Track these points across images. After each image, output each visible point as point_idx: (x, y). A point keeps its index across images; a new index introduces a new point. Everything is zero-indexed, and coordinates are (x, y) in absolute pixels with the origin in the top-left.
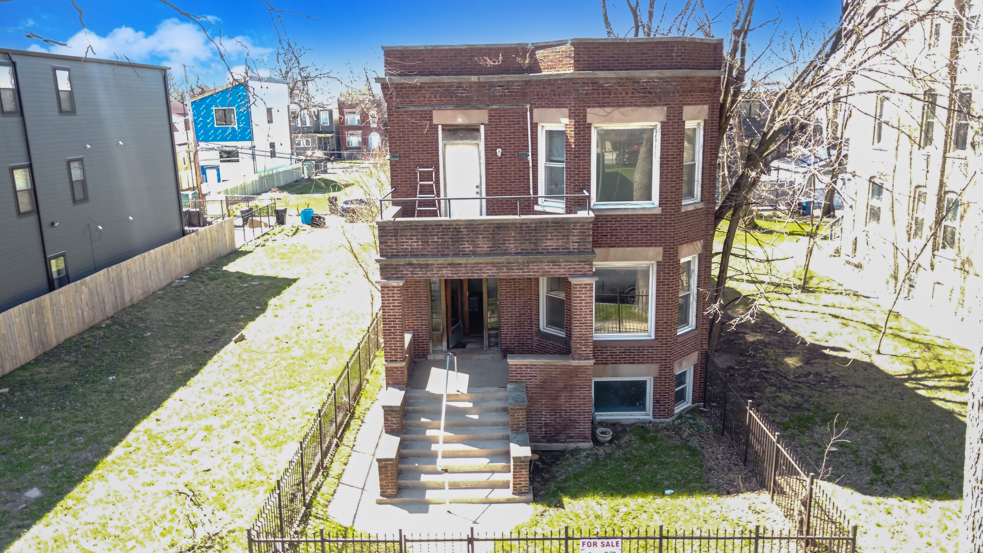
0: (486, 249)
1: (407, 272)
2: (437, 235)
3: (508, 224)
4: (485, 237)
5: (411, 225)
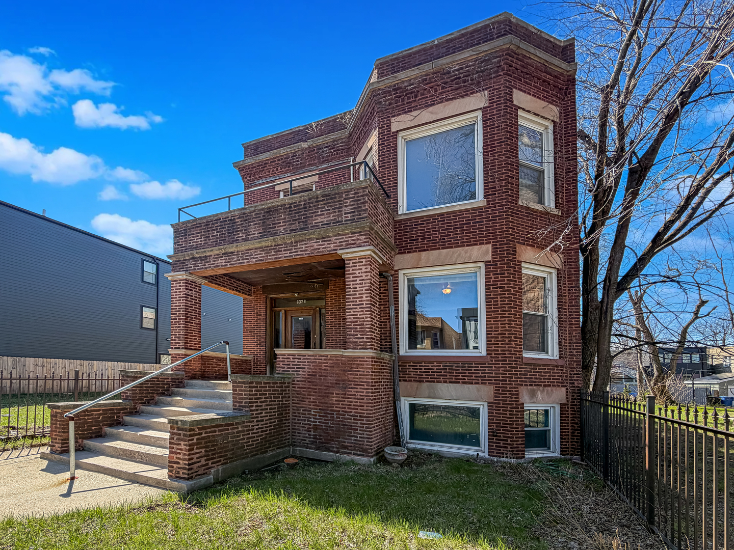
0: (256, 235)
3: (278, 206)
4: (256, 224)
5: (197, 224)
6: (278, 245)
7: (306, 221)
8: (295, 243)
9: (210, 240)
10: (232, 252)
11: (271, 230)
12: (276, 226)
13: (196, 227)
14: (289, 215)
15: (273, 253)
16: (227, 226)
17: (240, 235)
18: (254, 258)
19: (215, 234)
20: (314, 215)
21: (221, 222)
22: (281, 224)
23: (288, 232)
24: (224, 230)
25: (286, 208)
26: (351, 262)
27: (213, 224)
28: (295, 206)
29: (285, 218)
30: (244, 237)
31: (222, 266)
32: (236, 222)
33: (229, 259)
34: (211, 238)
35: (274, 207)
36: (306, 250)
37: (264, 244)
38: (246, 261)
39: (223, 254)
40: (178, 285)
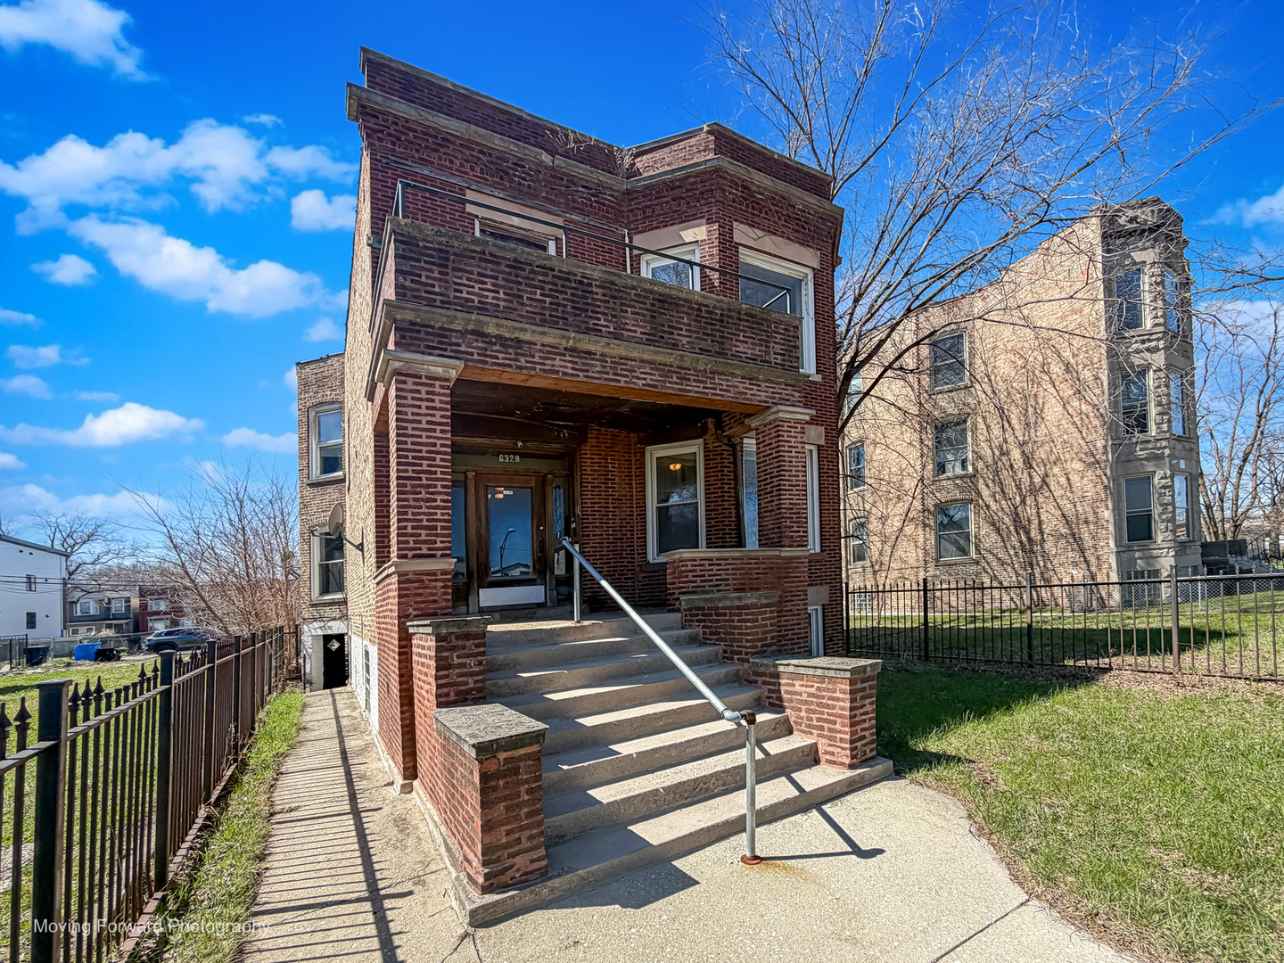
3: (679, 299)
4: (637, 314)
5: (484, 253)
6: (682, 368)
7: (723, 343)
8: (711, 373)
9: (524, 304)
10: (589, 353)
11: (666, 336)
12: (675, 332)
13: (480, 259)
14: (695, 321)
15: (675, 379)
16: (569, 291)
17: (602, 322)
18: (638, 378)
19: (538, 297)
20: (734, 338)
21: (554, 276)
22: (683, 333)
23: (697, 350)
24: (561, 296)
25: (693, 309)
26: (786, 424)
27: (532, 271)
28: (707, 312)
29: (689, 325)
30: (612, 330)
31: (564, 373)
32: (592, 292)
33: (584, 364)
34: (525, 301)
35: (670, 296)
36: (728, 391)
37: (659, 358)
38: (622, 379)
39: (565, 349)
40: (424, 389)
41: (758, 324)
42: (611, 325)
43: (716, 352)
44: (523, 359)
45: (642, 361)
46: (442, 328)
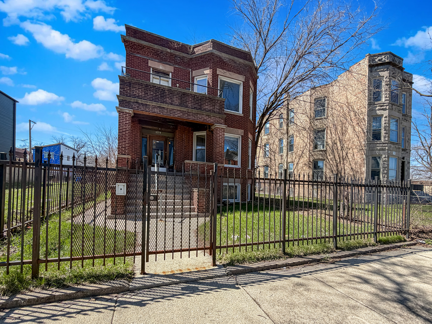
0: (177, 103)
1: (135, 106)
2: (153, 91)
3: (189, 94)
4: (177, 98)
5: (139, 83)
6: (189, 112)
7: (201, 106)
8: (197, 114)
9: (148, 95)
10: (164, 108)
11: (185, 104)
12: (187, 102)
13: (138, 85)
14: (193, 100)
15: (186, 115)
16: (160, 92)
17: (168, 100)
18: (176, 115)
19: (152, 93)
20: (204, 104)
21: (156, 88)
22: (190, 103)
23: (193, 108)
24: (158, 93)
25: (193, 96)
27: (150, 87)
28: (197, 97)
29: (191, 101)
31: (157, 113)
32: (165, 92)
33: (162, 111)
35: (186, 93)
36: (201, 119)
37: (182, 110)
38: (172, 115)
39: (158, 107)
40: (124, 116)
41: (211, 100)
42: (170, 101)
43: (199, 108)
44: (147, 109)
45: (177, 110)
46: (129, 101)
